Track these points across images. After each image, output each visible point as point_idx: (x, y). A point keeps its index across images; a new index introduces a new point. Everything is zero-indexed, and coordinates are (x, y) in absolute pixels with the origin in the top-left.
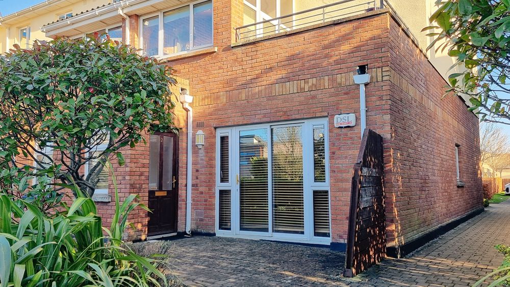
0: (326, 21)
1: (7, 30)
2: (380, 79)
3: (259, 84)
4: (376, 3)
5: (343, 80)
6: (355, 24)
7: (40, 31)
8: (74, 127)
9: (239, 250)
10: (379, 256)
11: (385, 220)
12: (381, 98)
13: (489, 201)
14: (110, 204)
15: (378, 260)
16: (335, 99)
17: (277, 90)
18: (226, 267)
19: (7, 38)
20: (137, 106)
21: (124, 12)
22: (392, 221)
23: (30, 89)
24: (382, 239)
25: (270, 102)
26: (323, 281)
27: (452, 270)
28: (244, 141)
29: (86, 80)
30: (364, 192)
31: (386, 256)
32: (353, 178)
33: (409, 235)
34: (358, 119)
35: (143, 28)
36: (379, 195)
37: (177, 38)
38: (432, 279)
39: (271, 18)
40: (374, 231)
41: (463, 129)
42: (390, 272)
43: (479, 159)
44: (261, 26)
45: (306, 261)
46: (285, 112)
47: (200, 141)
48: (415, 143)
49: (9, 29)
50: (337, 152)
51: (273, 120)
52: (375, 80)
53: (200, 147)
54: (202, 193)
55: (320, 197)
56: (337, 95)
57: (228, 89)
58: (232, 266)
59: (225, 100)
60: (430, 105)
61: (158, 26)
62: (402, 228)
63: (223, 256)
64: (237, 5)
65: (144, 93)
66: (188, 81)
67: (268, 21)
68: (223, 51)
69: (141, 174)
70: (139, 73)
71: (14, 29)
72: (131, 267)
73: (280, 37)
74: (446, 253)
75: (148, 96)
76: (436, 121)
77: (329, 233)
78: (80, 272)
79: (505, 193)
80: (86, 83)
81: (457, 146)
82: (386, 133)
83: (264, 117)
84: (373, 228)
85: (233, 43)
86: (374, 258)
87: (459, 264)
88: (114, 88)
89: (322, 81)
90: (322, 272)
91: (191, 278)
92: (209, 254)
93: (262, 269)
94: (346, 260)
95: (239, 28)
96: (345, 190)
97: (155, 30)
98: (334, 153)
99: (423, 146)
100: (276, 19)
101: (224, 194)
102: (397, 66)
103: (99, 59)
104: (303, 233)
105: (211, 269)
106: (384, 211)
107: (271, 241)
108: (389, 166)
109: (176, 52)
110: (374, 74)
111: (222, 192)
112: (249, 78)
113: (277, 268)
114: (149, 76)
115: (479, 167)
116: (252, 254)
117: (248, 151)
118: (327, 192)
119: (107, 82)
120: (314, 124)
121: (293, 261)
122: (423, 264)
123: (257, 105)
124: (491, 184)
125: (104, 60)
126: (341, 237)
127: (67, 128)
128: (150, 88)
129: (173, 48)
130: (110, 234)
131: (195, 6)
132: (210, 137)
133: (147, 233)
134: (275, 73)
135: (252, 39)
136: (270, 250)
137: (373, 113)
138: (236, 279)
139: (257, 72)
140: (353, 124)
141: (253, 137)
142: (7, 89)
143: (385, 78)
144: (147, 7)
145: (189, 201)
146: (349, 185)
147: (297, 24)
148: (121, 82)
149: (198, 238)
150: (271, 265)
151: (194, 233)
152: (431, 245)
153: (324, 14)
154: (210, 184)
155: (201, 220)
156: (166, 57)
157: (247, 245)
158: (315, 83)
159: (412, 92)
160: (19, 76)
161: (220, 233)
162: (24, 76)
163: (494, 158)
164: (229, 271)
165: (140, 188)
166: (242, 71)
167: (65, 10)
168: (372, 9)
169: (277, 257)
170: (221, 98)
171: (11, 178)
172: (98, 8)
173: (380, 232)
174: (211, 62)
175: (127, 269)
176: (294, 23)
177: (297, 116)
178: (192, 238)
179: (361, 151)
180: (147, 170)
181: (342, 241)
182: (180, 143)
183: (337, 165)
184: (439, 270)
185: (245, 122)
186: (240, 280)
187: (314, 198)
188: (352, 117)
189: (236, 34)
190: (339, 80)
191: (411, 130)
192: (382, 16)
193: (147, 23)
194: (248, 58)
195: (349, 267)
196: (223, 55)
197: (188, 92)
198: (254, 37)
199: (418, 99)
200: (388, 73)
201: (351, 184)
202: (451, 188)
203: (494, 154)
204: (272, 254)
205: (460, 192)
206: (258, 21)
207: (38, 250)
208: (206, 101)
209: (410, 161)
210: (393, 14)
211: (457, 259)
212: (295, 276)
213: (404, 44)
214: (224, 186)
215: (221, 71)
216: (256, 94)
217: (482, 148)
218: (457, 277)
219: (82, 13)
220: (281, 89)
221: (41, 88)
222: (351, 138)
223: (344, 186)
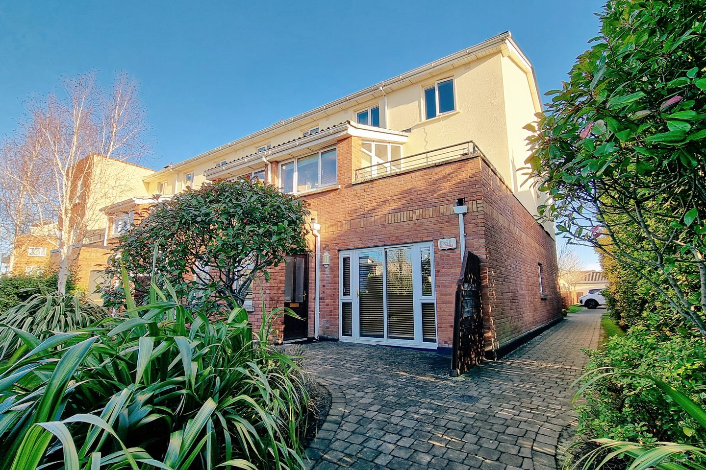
0: (429, 163)
1: (176, 175)
2: (475, 210)
3: (374, 214)
4: (469, 149)
5: (445, 210)
6: (454, 166)
7: (202, 175)
8: (232, 251)
9: (360, 353)
10: (479, 358)
11: (483, 328)
12: (476, 225)
13: (567, 311)
14: (253, 313)
15: (478, 362)
16: (438, 226)
17: (390, 219)
18: (349, 367)
19: (176, 181)
20: (280, 233)
21: (267, 159)
22: (489, 329)
23: (199, 221)
24: (481, 344)
25: (384, 229)
26: (433, 380)
27: (541, 370)
28: (362, 261)
29: (242, 213)
30: (466, 304)
31: (484, 359)
32: (457, 292)
33: (503, 340)
34: (458, 242)
35: (282, 171)
36: (477, 306)
37: (308, 178)
38: (526, 378)
39: (384, 162)
40: (474, 337)
41: (543, 251)
42: (489, 372)
43: (557, 276)
44: (376, 168)
45: (417, 363)
46: (397, 237)
47: (327, 261)
48: (506, 263)
49: (178, 174)
50: (442, 270)
51: (387, 243)
52: (471, 210)
53: (326, 266)
54: (327, 305)
55: (427, 308)
56: (440, 223)
57: (349, 218)
58: (355, 366)
59: (346, 227)
60: (516, 230)
61: (293, 169)
62: (497, 334)
63: (346, 358)
64: (357, 152)
65: (286, 222)
66: (316, 212)
67: (382, 164)
68: (346, 188)
69: (279, 289)
70: (282, 206)
71: (181, 174)
72: (275, 366)
73: (392, 176)
74: (536, 356)
75: (288, 226)
76: (521, 244)
77: (436, 339)
78: (241, 369)
79: (579, 304)
80: (242, 215)
81: (540, 264)
82: (482, 254)
83: (380, 241)
84: (474, 334)
85: (353, 181)
86: (475, 360)
87: (547, 365)
88: (263, 219)
89: (427, 212)
90: (431, 372)
91: (321, 376)
92: (334, 357)
93: (380, 370)
94: (452, 362)
95: (358, 170)
96: (449, 302)
97: (291, 172)
98: (438, 271)
99: (512, 265)
100: (387, 162)
101: (347, 306)
102: (489, 200)
103: (252, 196)
104: (413, 339)
105: (337, 369)
106: (482, 320)
107: (386, 346)
108: (486, 282)
109: (307, 189)
110: (470, 206)
111: (345, 304)
112: (367, 209)
113: (393, 369)
114: (290, 209)
115: (558, 283)
116: (370, 357)
117: (365, 269)
118: (433, 304)
119: (258, 214)
120: (421, 246)
121: (406, 363)
122: (516, 365)
123: (374, 231)
124: (568, 297)
125: (255, 197)
126: (446, 342)
127: (226, 251)
128: (290, 219)
129: (304, 186)
130: (259, 339)
131: (322, 153)
132: (334, 259)
133: (283, 338)
134: (388, 205)
135: (368, 178)
136: (386, 354)
137: (471, 238)
138: (358, 377)
139: (373, 205)
140: (454, 247)
141: (367, 258)
142: (181, 221)
143: (479, 209)
144: (285, 155)
145: (317, 311)
146: (453, 299)
147: (404, 166)
148: (269, 214)
149: (325, 343)
150: (388, 367)
151: (322, 339)
152: (521, 349)
153: (427, 158)
154: (335, 297)
155: (328, 328)
156: (299, 193)
157: (366, 349)
158: (421, 212)
159: (502, 221)
160: (191, 211)
161: (343, 339)
162: (194, 210)
163: (569, 274)
164: (353, 371)
165: (278, 301)
166: (361, 203)
167: (220, 159)
168: (466, 154)
169: (393, 359)
170: (344, 225)
171: (182, 291)
172: (247, 156)
173: (479, 339)
174: (336, 196)
175: (272, 368)
176: (402, 166)
177: (407, 241)
178: (320, 343)
179: (462, 269)
180: (284, 285)
181: (447, 346)
182: (309, 263)
183: (442, 282)
184: (531, 370)
185: (364, 246)
186: (362, 378)
187: (422, 309)
188: (453, 241)
189: (356, 174)
190: (441, 211)
191: (502, 251)
192: (475, 160)
193: (284, 167)
194: (365, 193)
195: (454, 368)
196: (346, 191)
197: (316, 221)
198: (370, 177)
199: (506, 226)
200: (482, 205)
201: (455, 297)
202: (536, 300)
203: (569, 272)
204: (388, 357)
205: (543, 303)
206: (373, 164)
207: (206, 350)
208: (332, 229)
209: (503, 278)
210: (483, 157)
211: (544, 360)
212: (408, 376)
213: (493, 182)
214: (347, 299)
215: (344, 204)
216: (372, 222)
217: (559, 266)
218: (547, 376)
219: (234, 161)
220: (393, 219)
221: (208, 219)
222: (453, 258)
223: (448, 299)
